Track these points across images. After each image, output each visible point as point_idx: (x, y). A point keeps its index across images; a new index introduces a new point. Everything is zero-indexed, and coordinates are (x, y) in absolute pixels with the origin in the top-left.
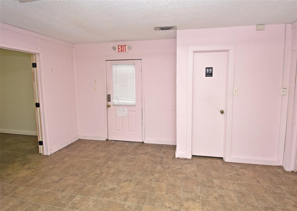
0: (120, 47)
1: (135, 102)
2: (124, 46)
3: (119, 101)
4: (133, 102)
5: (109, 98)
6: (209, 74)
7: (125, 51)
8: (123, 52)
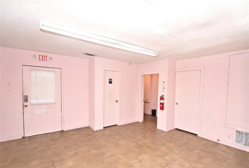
0: (41, 56)
1: (55, 100)
2: (45, 57)
3: (38, 101)
4: (53, 101)
5: (26, 99)
6: (110, 82)
7: (46, 61)
8: (44, 61)
